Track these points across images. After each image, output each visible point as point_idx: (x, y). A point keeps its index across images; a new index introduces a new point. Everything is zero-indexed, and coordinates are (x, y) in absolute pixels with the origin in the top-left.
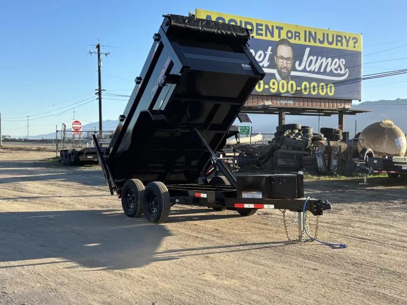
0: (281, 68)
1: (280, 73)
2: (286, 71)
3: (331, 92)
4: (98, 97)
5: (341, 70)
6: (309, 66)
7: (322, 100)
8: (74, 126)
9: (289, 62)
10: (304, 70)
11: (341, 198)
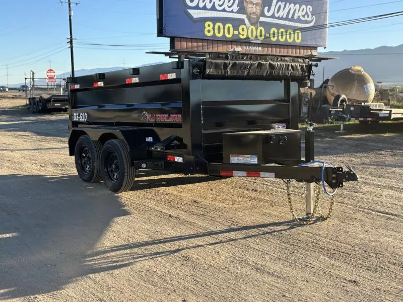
0: (250, 14)
1: (249, 18)
2: (255, 17)
3: (298, 39)
4: (70, 45)
5: (308, 17)
6: (277, 13)
7: (289, 47)
8: (48, 74)
9: (258, 8)
10: (273, 16)
11: (325, 149)
